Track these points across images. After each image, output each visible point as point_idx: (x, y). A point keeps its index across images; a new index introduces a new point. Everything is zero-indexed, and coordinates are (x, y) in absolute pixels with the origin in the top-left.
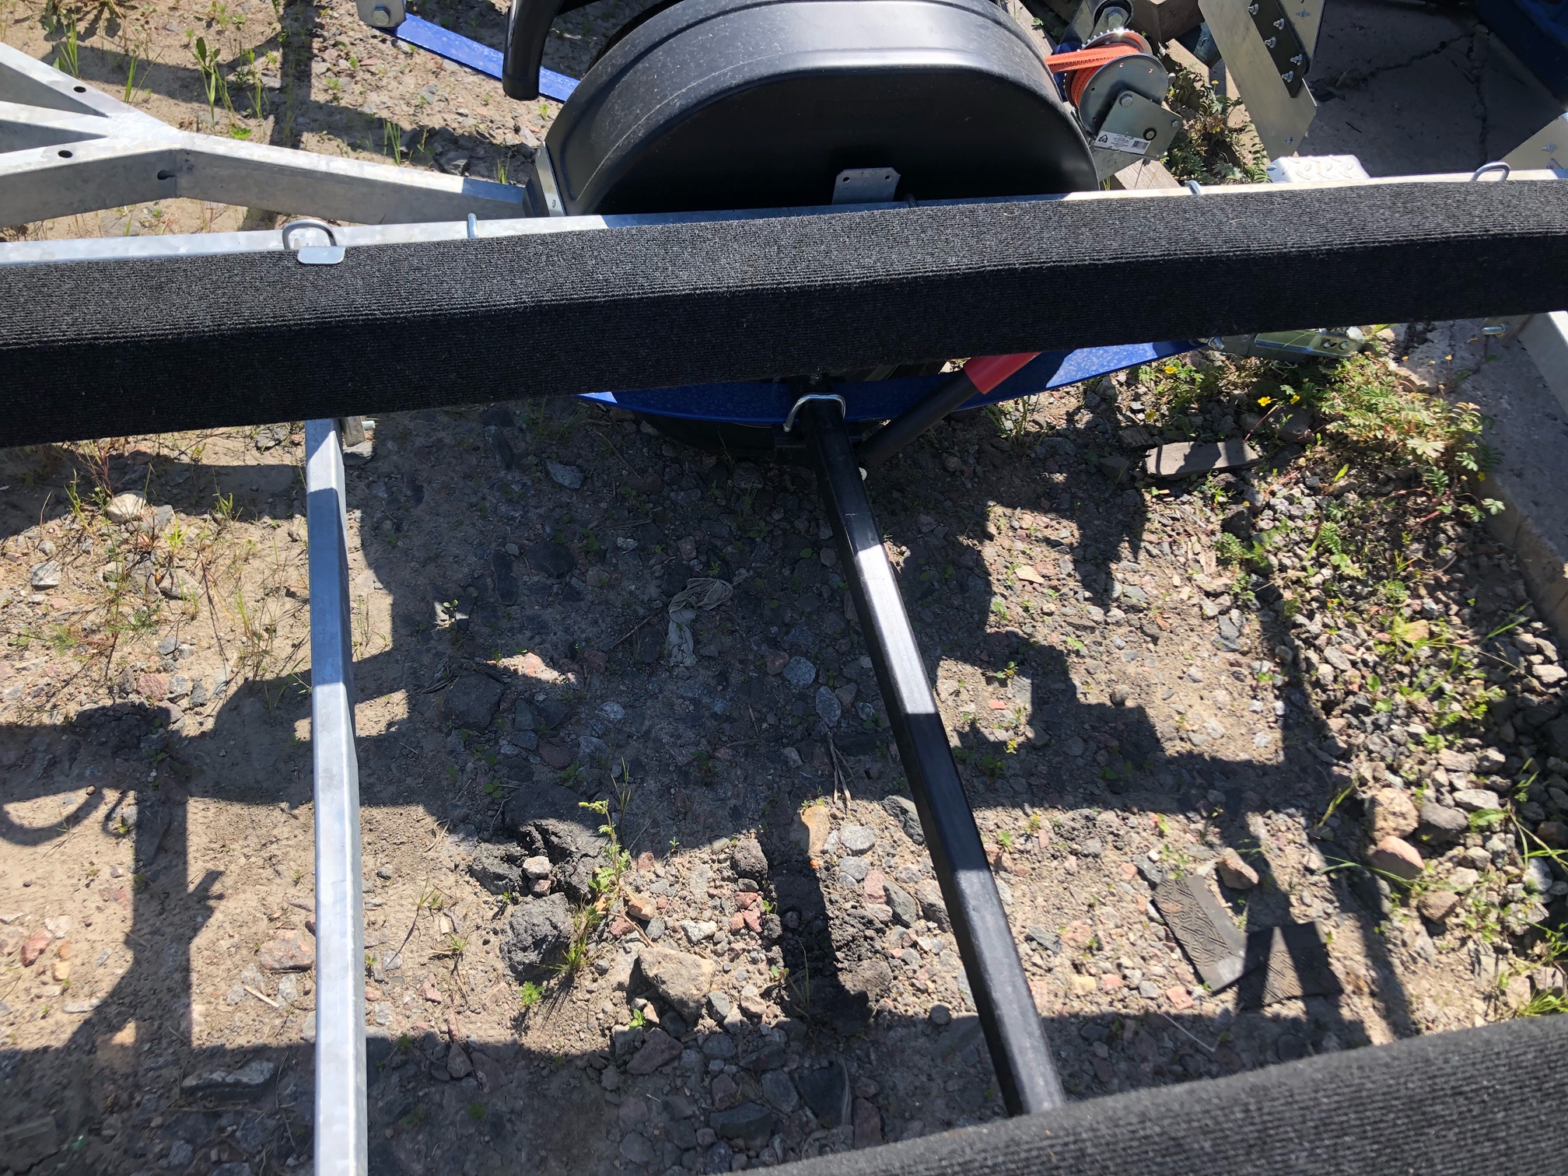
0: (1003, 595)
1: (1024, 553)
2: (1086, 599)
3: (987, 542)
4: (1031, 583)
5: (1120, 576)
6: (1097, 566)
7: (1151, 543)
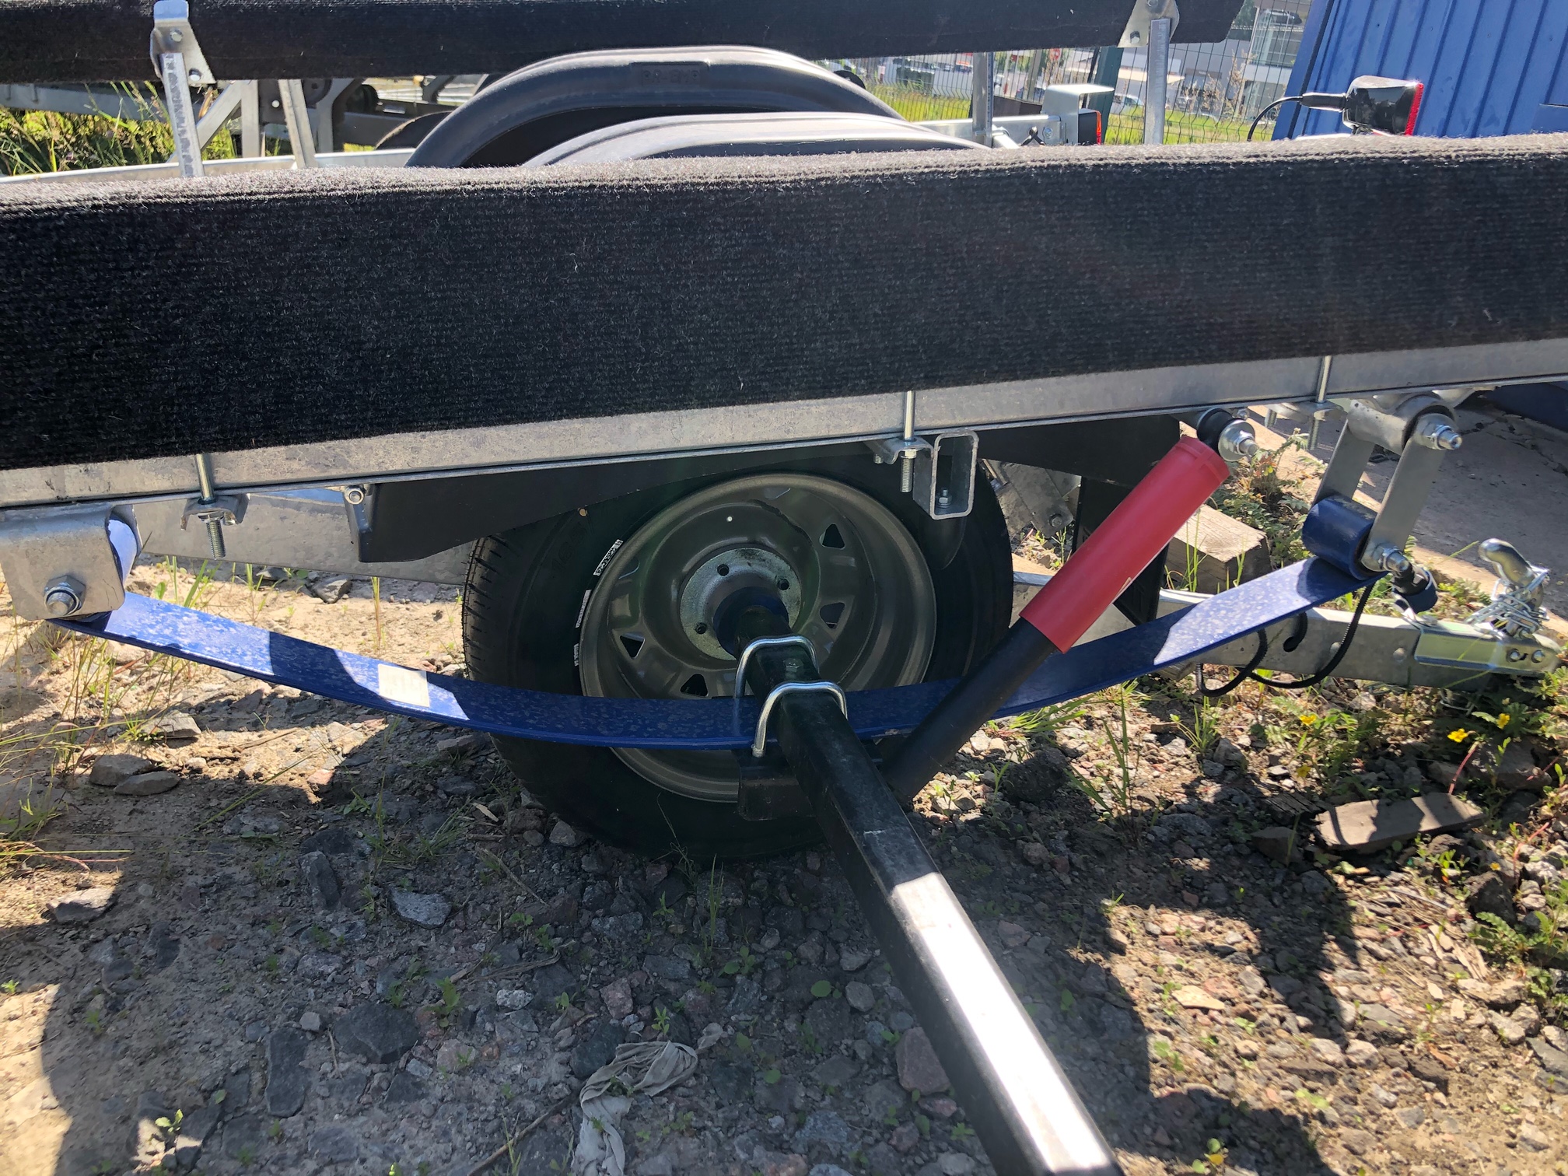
0: (1164, 1033)
1: (1179, 968)
2: (1302, 1030)
3: (1116, 957)
4: (1205, 1011)
5: (1343, 990)
6: (1302, 978)
7: (1373, 940)
